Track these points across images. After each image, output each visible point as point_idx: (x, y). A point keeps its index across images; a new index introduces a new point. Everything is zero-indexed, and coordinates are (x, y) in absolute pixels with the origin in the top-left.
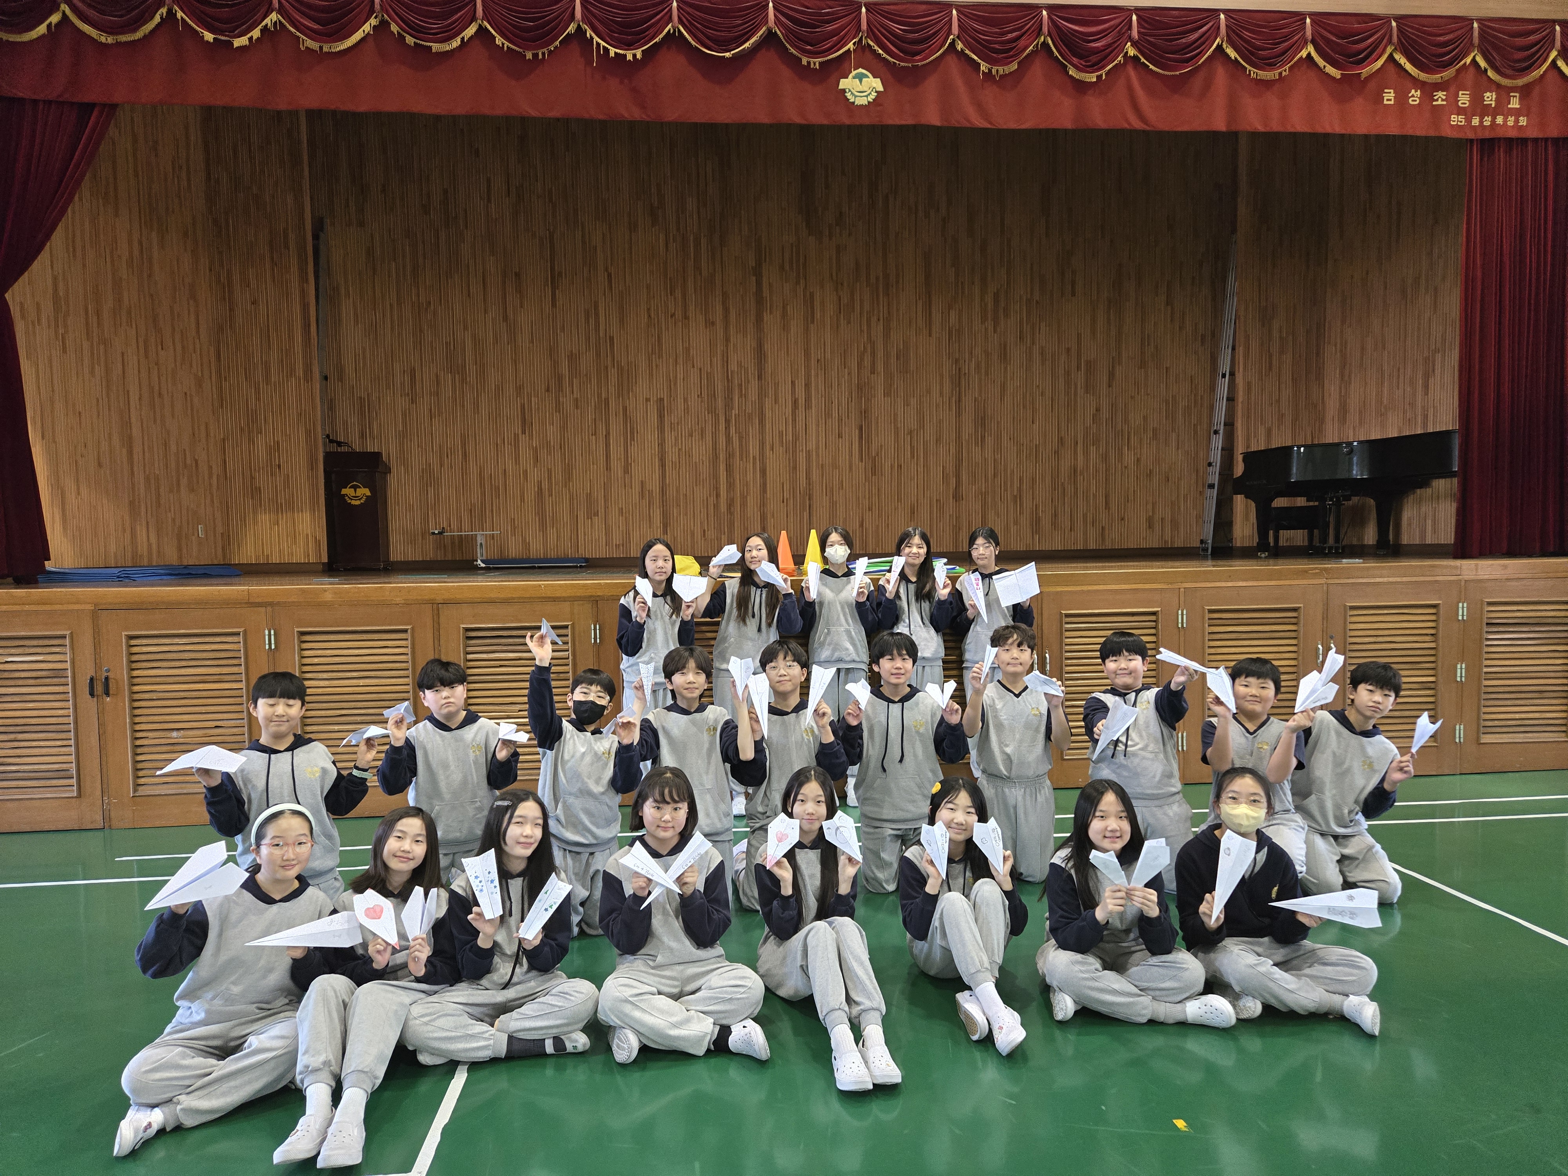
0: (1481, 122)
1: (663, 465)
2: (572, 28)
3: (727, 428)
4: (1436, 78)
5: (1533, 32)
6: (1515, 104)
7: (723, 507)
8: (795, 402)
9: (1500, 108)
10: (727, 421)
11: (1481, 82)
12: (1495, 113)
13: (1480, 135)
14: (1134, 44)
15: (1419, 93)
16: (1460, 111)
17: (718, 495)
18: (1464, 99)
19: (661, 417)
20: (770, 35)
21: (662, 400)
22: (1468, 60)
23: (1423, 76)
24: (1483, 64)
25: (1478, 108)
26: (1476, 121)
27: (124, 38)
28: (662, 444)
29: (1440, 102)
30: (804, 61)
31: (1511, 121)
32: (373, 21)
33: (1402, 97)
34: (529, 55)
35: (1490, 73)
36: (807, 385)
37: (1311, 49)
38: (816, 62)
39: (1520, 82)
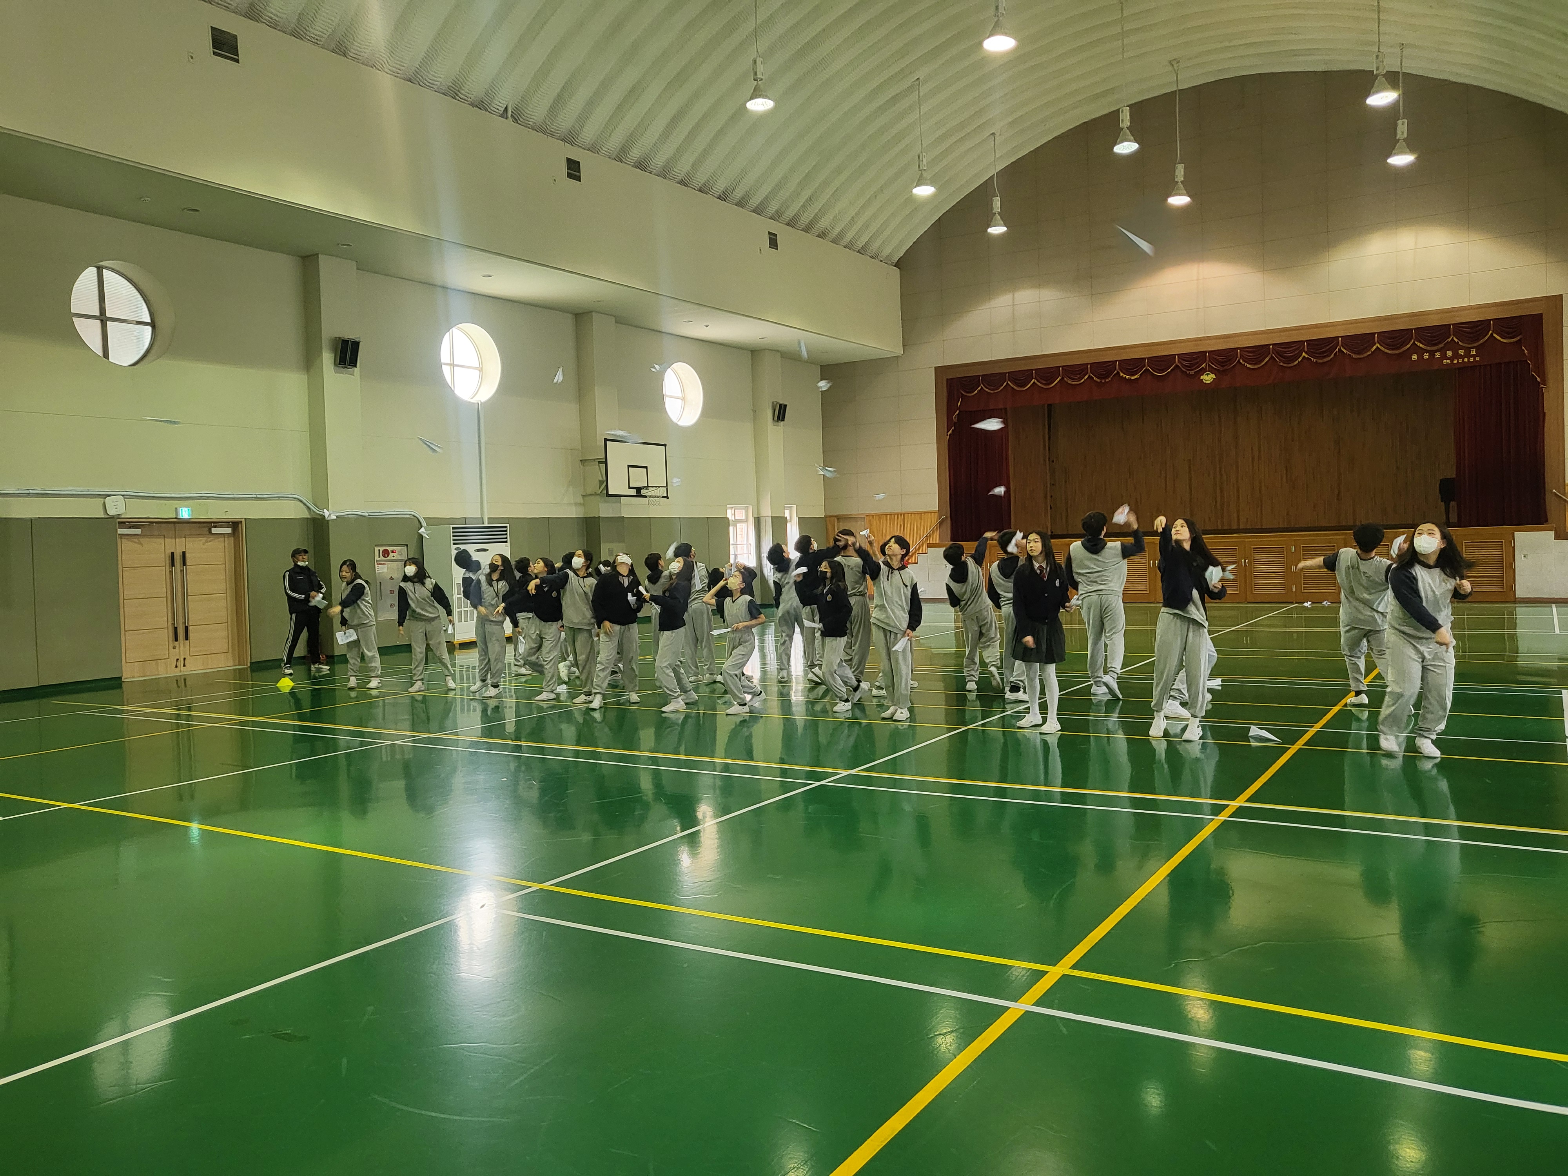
0: (1458, 361)
1: (1190, 489)
2: (1115, 372)
3: (1220, 471)
4: (1436, 348)
5: (1480, 325)
6: (1473, 353)
7: (1219, 507)
8: (1253, 458)
9: (1468, 355)
10: (1220, 468)
11: (1455, 347)
12: (1463, 357)
13: (1459, 366)
14: (1306, 353)
15: (1428, 354)
16: (1447, 358)
17: (1216, 502)
18: (1449, 354)
19: (1190, 467)
20: (1177, 366)
21: (1190, 460)
22: (1449, 340)
23: (1429, 348)
24: (1456, 340)
25: (1456, 356)
26: (1455, 361)
27: (996, 391)
28: (1190, 480)
29: (1438, 356)
30: (1188, 373)
31: (1472, 360)
32: (1060, 378)
33: (1420, 357)
34: (1103, 381)
35: (1460, 343)
36: (1260, 451)
37: (1378, 345)
38: (1192, 372)
39: (1475, 345)
